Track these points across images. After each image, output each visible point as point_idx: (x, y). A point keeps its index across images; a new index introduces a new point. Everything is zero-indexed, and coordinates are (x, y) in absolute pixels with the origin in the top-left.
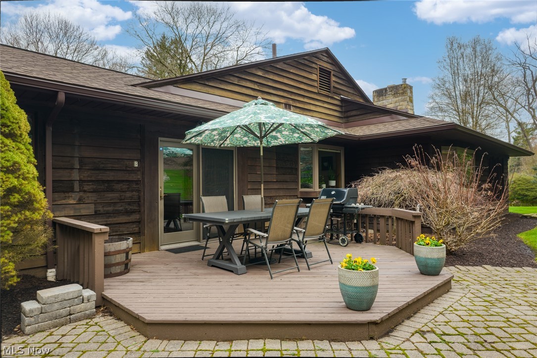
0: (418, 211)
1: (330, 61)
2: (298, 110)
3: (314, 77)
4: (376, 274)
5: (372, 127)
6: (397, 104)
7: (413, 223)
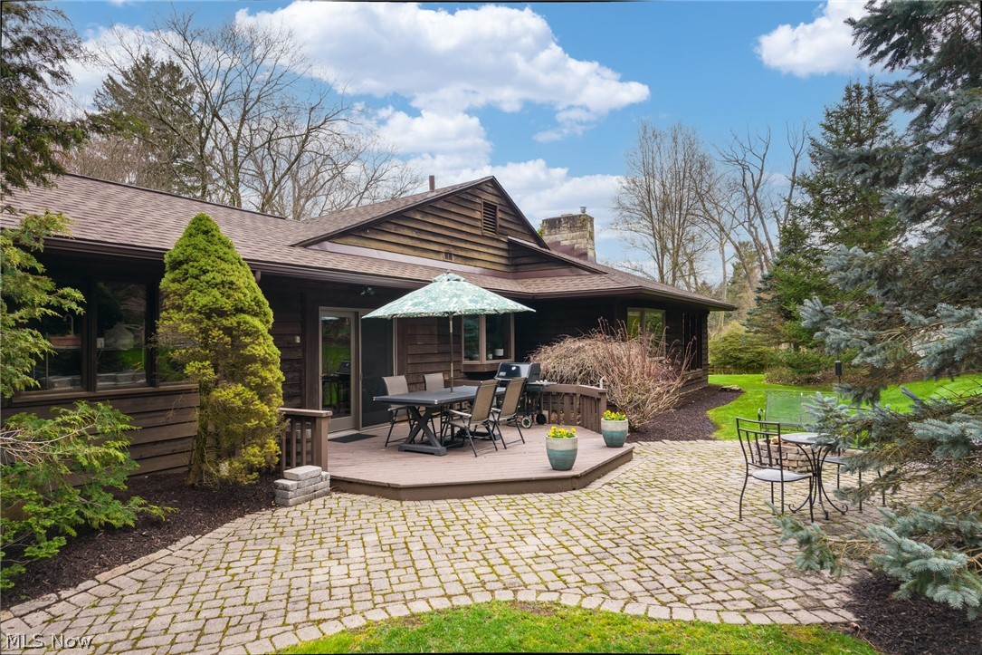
0: (601, 388)
1: (496, 192)
2: (460, 259)
3: (478, 215)
4: (575, 442)
5: (548, 281)
6: (575, 241)
7: (599, 400)
